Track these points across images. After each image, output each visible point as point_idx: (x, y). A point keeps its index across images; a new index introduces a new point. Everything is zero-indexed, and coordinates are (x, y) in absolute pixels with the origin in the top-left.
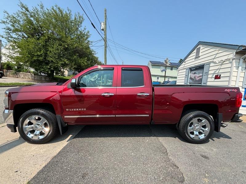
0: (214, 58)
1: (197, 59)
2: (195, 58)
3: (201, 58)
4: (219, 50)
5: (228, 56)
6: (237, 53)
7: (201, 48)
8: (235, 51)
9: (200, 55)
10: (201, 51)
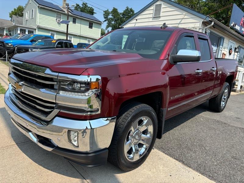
0: (179, 23)
1: (157, 19)
2: (154, 18)
3: (161, 19)
4: (185, 15)
5: (195, 24)
6: (203, 23)
7: (163, 6)
8: (203, 20)
9: (161, 16)
10: (162, 10)
